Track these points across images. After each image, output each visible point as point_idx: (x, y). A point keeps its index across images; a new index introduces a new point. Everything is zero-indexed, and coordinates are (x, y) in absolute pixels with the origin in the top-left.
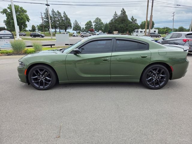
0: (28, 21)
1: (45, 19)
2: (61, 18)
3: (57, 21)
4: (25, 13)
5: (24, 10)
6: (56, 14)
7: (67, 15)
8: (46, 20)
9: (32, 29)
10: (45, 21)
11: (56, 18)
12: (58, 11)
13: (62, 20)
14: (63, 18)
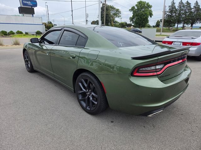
0: (151, 17)
1: (167, 13)
2: (189, 10)
3: (183, 14)
4: (150, 9)
5: (149, 5)
6: (183, 6)
7: (199, 6)
8: (170, 14)
9: (156, 24)
10: (167, 15)
11: (182, 10)
12: (188, 2)
13: (191, 12)
14: (192, 10)
